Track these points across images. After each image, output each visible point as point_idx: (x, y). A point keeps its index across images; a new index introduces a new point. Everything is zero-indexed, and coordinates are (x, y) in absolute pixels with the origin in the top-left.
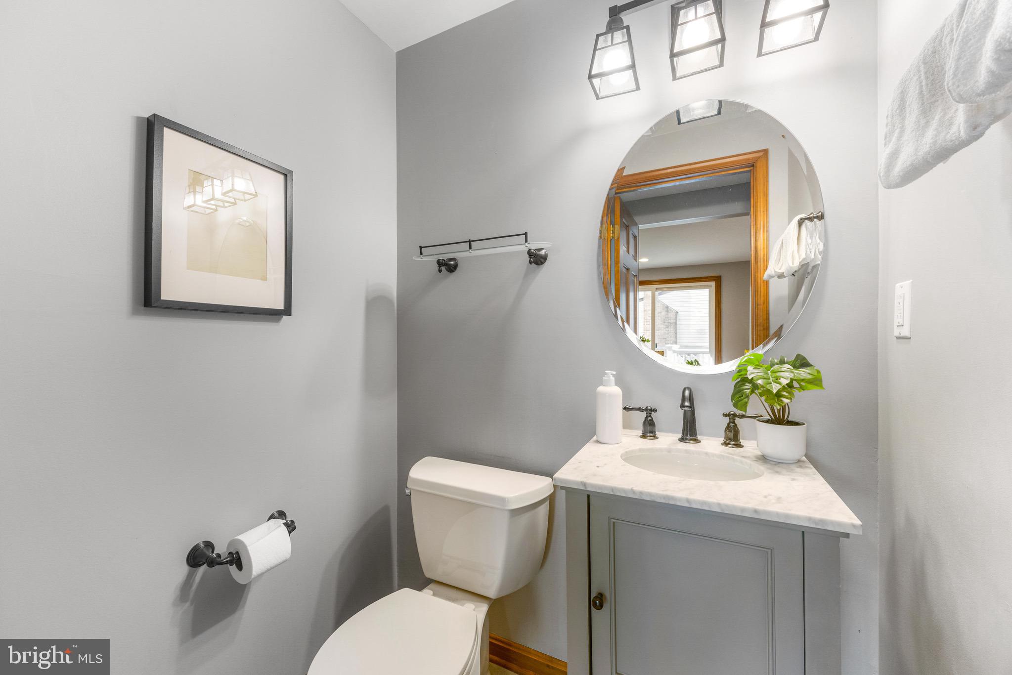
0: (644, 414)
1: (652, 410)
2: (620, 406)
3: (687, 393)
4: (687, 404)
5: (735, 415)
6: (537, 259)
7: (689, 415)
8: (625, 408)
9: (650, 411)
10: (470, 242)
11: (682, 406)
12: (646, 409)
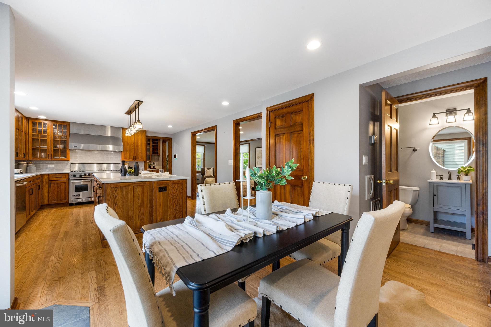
0: (440, 176)
1: (442, 175)
2: (436, 174)
3: (449, 172)
4: (449, 173)
5: (459, 176)
6: (415, 150)
7: (450, 175)
8: (437, 175)
9: (441, 176)
10: (401, 148)
11: (448, 174)
12: (441, 175)
